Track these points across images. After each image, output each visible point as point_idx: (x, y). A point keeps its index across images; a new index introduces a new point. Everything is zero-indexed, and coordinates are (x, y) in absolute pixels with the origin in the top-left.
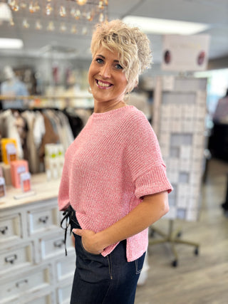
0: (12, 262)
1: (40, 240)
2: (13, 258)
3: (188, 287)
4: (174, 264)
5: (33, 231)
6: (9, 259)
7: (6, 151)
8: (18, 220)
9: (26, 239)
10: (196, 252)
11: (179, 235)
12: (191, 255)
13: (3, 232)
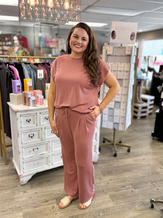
0: (32, 137)
1: (45, 128)
2: (32, 135)
3: (121, 164)
4: (115, 155)
5: (42, 124)
6: (30, 136)
7: (27, 85)
8: (35, 116)
9: (39, 127)
10: (129, 151)
11: (120, 142)
12: (126, 152)
13: (29, 121)
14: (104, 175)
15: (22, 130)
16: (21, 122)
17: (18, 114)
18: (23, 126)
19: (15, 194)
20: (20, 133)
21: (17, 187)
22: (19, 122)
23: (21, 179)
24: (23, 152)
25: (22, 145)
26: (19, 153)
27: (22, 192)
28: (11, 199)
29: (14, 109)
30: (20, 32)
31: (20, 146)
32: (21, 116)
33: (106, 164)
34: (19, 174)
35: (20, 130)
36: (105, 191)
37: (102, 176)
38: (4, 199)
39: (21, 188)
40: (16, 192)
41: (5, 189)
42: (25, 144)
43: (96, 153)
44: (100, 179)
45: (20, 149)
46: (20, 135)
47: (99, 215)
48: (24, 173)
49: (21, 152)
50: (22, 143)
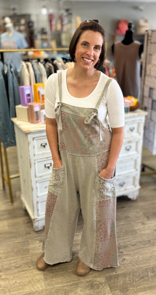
0: (49, 168)
2: (49, 165)
6: (47, 166)
7: (39, 92)
13: (44, 146)
14: (148, 218)
15: (36, 158)
16: (34, 147)
17: (30, 137)
18: (36, 153)
19: (29, 244)
20: (32, 162)
21: (30, 233)
22: (31, 147)
23: (36, 224)
24: (37, 188)
25: (37, 179)
26: (32, 189)
27: (38, 242)
28: (24, 251)
29: (24, 130)
30: (14, 9)
31: (34, 179)
32: (34, 139)
33: (149, 202)
34: (32, 217)
35: (32, 158)
36: (152, 241)
37: (146, 219)
38: (15, 250)
39: (36, 235)
40: (30, 241)
41: (15, 237)
42: (40, 177)
43: (136, 186)
44: (143, 224)
45: (34, 184)
46: (33, 166)
47: (148, 276)
48: (38, 216)
49: (34, 187)
50: (36, 177)
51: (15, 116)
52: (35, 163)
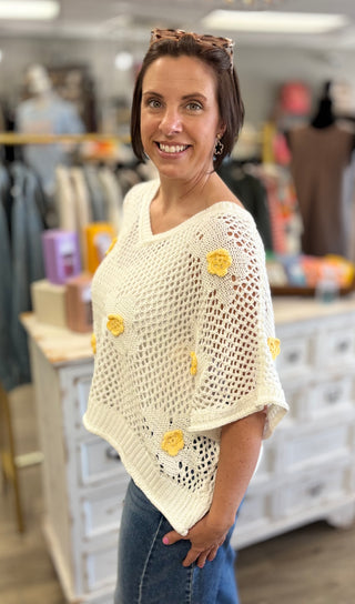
16: (77, 404)
17: (66, 376)
20: (72, 445)
22: (68, 404)
24: (83, 516)
25: (84, 492)
26: (71, 520)
29: (48, 355)
31: (74, 492)
32: (76, 380)
35: (72, 435)
42: (95, 484)
45: (74, 507)
46: (73, 456)
48: (87, 591)
49: (76, 515)
50: (81, 484)
51: (29, 308)
52: (78, 449)
